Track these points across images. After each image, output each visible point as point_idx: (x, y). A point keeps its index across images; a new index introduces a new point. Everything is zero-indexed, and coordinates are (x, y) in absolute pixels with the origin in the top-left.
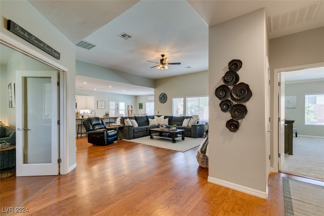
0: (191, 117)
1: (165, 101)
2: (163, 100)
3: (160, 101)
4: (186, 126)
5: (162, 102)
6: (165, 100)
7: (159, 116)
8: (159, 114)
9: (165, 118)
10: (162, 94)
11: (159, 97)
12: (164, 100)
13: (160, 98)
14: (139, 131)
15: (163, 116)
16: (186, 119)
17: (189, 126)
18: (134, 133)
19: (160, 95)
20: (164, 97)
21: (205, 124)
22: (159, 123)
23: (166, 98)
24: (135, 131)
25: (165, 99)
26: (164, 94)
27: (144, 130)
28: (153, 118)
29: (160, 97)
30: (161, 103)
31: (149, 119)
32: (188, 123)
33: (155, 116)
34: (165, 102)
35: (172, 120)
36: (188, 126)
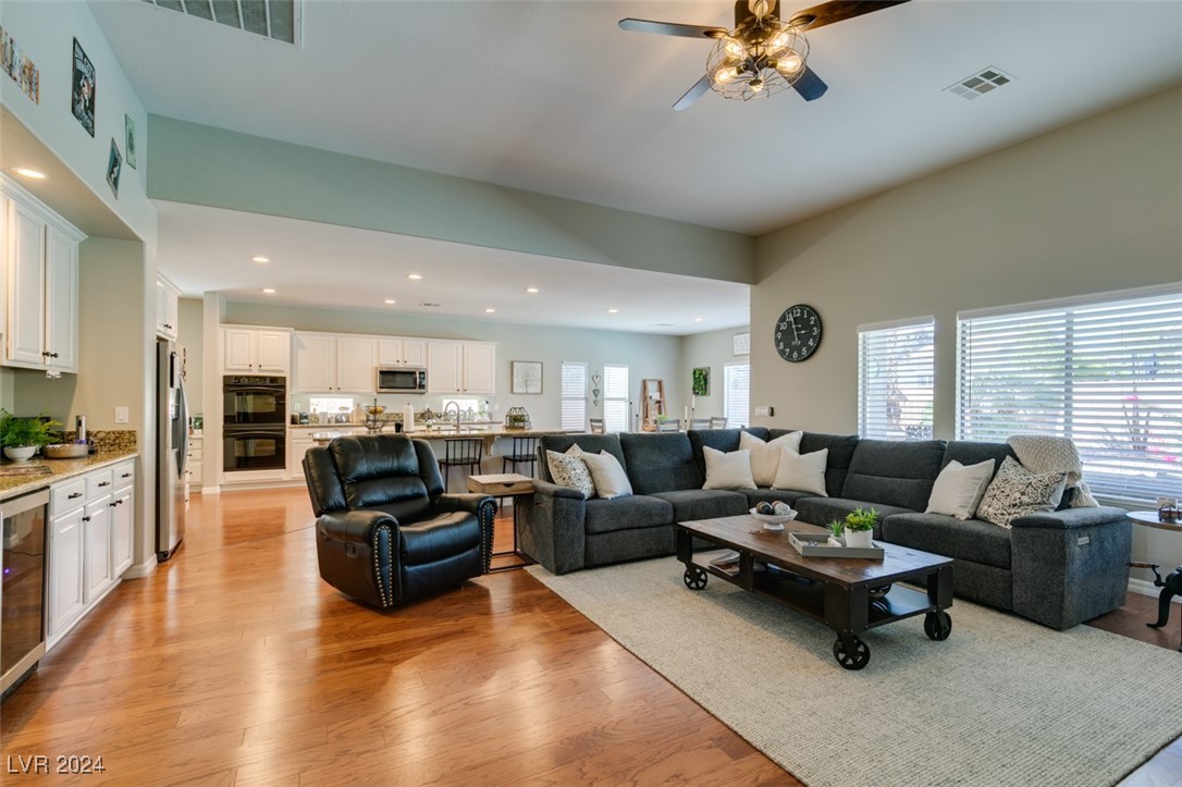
0: (999, 454)
1: (809, 347)
2: (797, 342)
3: (782, 353)
4: (963, 514)
5: (795, 355)
6: (811, 343)
7: (768, 436)
8: (770, 425)
9: (808, 444)
10: (791, 310)
11: (778, 329)
12: (804, 343)
13: (779, 335)
14: (625, 522)
15: (796, 437)
16: (954, 467)
17: (984, 520)
18: (591, 538)
19: (783, 319)
20: (806, 325)
21: (1153, 517)
22: (764, 476)
23: (816, 331)
24: (598, 525)
25: (809, 335)
26: (802, 307)
27: (658, 520)
28: (731, 442)
29: (783, 327)
30: (789, 358)
31: (706, 448)
32: (975, 493)
33: (745, 436)
34: (812, 353)
35: (854, 461)
36: (975, 517)
